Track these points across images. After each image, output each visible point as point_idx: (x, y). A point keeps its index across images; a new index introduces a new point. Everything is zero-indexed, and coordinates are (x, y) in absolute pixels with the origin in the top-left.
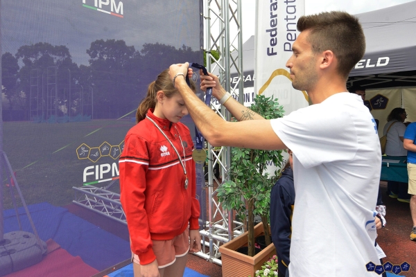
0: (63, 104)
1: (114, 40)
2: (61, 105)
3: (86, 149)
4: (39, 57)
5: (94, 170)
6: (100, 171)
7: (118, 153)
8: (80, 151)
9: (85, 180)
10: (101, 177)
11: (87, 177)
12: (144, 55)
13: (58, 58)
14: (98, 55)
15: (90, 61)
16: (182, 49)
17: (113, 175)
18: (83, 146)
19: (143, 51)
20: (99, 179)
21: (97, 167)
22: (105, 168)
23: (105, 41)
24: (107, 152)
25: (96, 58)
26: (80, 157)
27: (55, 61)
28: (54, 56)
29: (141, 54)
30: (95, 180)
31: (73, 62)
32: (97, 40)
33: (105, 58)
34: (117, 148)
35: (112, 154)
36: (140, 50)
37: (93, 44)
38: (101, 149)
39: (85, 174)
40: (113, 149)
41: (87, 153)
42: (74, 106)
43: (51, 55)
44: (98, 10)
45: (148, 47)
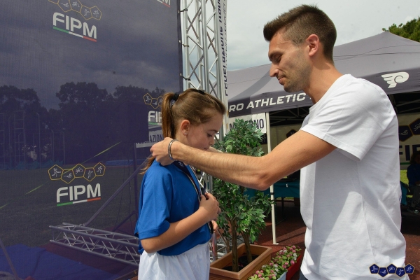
0: (32, 149)
1: (85, 83)
2: (30, 150)
3: (59, 170)
4: (5, 101)
5: (68, 191)
6: (74, 193)
7: (93, 175)
8: (52, 172)
9: (58, 201)
10: (76, 198)
11: (61, 197)
12: (117, 97)
13: (25, 102)
14: (68, 98)
15: (60, 105)
16: (155, 91)
17: (89, 196)
18: (55, 167)
19: (115, 94)
20: (74, 200)
21: (71, 188)
22: (80, 190)
23: (76, 83)
24: (81, 174)
25: (67, 102)
26: (53, 177)
27: (22, 106)
28: (21, 100)
29: (114, 97)
30: (69, 201)
31: (42, 106)
32: (67, 83)
33: (76, 101)
34: (92, 170)
35: (86, 176)
36: (112, 93)
37: (63, 87)
38: (75, 170)
39: (59, 195)
40: (87, 171)
41: (59, 174)
42: (45, 152)
43: (17, 99)
44: (70, 33)
45: (121, 90)
